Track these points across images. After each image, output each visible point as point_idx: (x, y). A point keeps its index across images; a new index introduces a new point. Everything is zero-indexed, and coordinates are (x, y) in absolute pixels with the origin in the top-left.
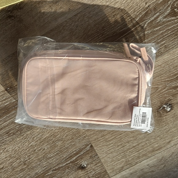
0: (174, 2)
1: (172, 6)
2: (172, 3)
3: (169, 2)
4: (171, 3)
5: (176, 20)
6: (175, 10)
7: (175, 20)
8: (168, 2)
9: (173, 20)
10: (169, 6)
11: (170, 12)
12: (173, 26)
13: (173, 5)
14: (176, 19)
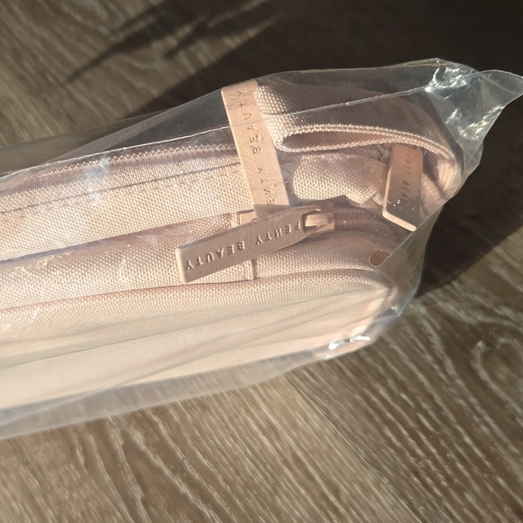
0: (514, 333)
1: (492, 325)
2: (505, 323)
3: (508, 312)
4: (506, 318)
5: (429, 358)
6: (480, 344)
7: (432, 352)
8: (507, 305)
9: (428, 344)
10: (488, 312)
11: (463, 323)
12: (397, 348)
13: (501, 330)
14: (434, 356)
